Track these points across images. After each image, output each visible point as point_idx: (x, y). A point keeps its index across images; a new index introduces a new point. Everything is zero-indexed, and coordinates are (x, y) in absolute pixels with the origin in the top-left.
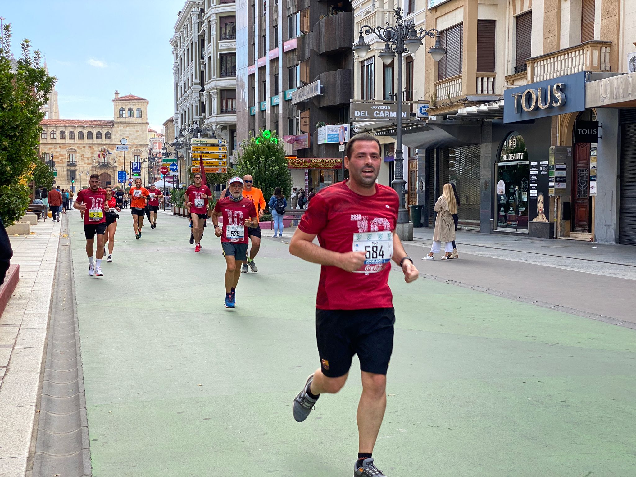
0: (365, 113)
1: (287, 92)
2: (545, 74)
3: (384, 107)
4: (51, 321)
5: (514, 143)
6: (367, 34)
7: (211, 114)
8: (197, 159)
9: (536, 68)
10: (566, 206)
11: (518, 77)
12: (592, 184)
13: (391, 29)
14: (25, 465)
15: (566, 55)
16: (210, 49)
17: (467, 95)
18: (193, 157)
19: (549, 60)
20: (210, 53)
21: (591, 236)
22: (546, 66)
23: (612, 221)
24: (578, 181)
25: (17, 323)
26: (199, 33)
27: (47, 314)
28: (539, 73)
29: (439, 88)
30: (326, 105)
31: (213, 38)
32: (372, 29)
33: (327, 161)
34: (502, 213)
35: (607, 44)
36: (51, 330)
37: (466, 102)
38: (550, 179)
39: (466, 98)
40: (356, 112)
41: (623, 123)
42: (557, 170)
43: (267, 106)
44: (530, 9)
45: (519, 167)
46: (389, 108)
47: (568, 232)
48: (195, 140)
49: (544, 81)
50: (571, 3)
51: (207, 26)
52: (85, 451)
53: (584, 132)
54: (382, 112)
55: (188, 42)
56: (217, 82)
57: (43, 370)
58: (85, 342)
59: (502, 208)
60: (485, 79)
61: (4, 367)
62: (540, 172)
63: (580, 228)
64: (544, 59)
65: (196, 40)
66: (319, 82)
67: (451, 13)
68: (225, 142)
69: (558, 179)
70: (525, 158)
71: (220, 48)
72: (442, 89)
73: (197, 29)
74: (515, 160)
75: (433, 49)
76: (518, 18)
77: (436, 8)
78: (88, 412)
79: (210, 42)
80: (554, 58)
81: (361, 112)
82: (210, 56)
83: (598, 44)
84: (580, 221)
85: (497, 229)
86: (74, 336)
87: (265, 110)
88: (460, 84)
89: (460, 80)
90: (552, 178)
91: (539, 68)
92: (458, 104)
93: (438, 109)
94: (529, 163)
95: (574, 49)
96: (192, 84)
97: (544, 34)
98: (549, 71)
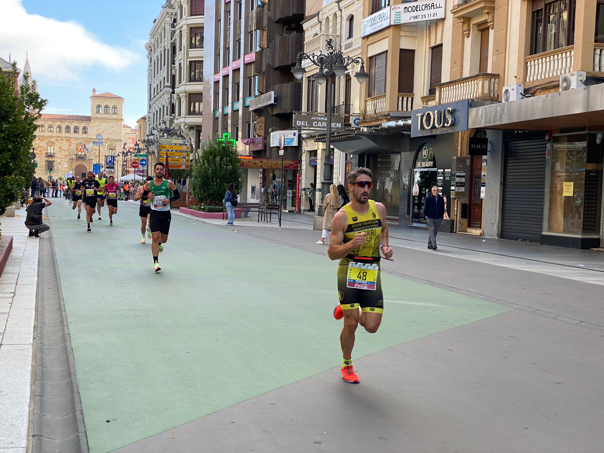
0: (305, 123)
1: (246, 99)
2: (449, 97)
3: (322, 119)
4: (40, 272)
5: (427, 153)
6: (304, 59)
7: (180, 115)
8: (163, 156)
9: (443, 92)
10: (464, 206)
11: (431, 99)
12: (483, 189)
13: (323, 56)
14: (33, 330)
15: (465, 83)
16: (181, 56)
17: (389, 111)
18: (160, 154)
19: (452, 86)
20: (181, 59)
21: (480, 232)
22: (450, 91)
23: (495, 220)
24: (474, 186)
25: (16, 272)
26: (171, 40)
27: (37, 269)
28: (445, 97)
29: (369, 104)
30: (278, 113)
31: (184, 46)
32: (308, 56)
33: (277, 162)
34: (416, 211)
35: (495, 76)
36: (40, 277)
37: (389, 117)
38: (452, 184)
39: (389, 113)
40: (298, 122)
41: (506, 140)
42: (458, 176)
43: (229, 110)
44: (442, 42)
45: (429, 173)
46: (326, 119)
47: (465, 228)
48: (162, 139)
49: (453, 102)
50: (472, 40)
51: (179, 36)
52: (65, 327)
53: (476, 146)
54: (320, 123)
55: (162, 48)
56: (186, 86)
57: (37, 295)
58: (64, 284)
59: (416, 207)
60: (405, 99)
61: (12, 293)
62: (444, 177)
63: (474, 225)
64: (448, 85)
65: (169, 47)
66: (273, 92)
67: (379, 42)
68: (188, 142)
69: (458, 184)
70: (434, 166)
71: (190, 56)
72: (371, 105)
73: (170, 37)
74: (426, 167)
75: (358, 73)
76: (433, 48)
77: (367, 37)
78: (67, 312)
79: (181, 50)
80: (456, 85)
81: (302, 122)
82: (181, 63)
83: (488, 76)
84: (475, 219)
85: (411, 225)
86: (57, 280)
87: (227, 114)
88: (385, 102)
89: (384, 98)
90: (453, 183)
91: (445, 92)
92: (382, 118)
93: (368, 122)
94: (437, 170)
95: (470, 79)
96: (164, 87)
97: (451, 64)
98: (452, 95)
